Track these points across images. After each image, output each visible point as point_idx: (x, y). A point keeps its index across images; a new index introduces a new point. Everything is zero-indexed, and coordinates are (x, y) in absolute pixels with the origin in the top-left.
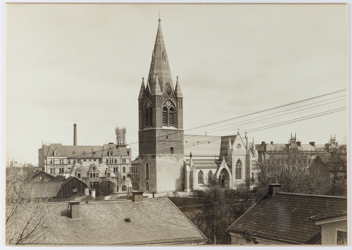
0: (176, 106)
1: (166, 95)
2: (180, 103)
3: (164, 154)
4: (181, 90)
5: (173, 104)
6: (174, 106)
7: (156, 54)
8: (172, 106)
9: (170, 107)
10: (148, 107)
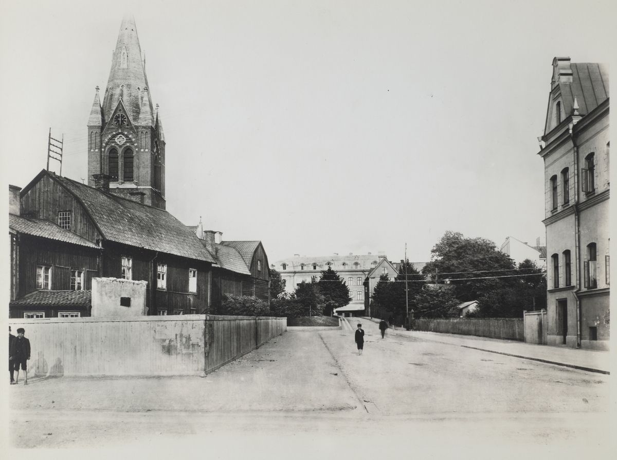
10: (118, 145)
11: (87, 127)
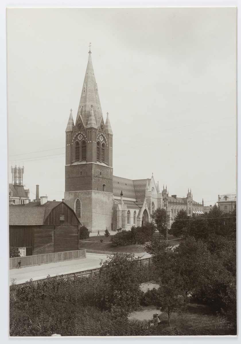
0: (107, 143)
1: (100, 129)
2: (111, 140)
3: (98, 191)
4: (111, 127)
5: (105, 139)
6: (106, 142)
7: (88, 86)
8: (104, 142)
9: (102, 143)
10: (79, 140)
11: (65, 132)
